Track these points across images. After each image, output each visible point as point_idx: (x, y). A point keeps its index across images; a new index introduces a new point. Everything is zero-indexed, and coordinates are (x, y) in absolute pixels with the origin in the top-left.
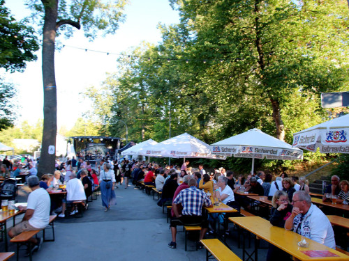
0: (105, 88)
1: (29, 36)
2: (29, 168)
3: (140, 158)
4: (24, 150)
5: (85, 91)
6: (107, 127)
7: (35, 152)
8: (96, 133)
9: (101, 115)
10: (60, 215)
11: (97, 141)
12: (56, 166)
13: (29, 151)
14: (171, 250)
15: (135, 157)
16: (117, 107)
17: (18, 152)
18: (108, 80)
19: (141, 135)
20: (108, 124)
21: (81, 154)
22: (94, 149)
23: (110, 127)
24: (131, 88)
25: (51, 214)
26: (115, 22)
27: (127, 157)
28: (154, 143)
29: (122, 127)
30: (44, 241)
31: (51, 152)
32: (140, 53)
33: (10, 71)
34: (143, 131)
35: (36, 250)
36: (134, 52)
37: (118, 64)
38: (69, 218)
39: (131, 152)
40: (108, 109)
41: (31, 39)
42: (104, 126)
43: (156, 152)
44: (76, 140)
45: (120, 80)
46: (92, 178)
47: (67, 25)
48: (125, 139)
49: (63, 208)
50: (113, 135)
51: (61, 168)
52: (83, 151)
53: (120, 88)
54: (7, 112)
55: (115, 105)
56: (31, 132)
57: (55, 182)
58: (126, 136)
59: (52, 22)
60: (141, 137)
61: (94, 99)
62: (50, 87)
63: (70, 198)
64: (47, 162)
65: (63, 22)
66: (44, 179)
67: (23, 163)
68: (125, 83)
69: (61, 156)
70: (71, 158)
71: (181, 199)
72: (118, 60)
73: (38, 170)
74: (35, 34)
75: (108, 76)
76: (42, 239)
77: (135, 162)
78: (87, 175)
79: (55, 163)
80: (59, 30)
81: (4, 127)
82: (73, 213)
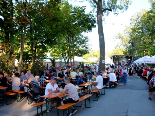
0: (125, 33)
1: (92, 18)
2: (95, 69)
3: (143, 64)
4: (93, 62)
5: (117, 35)
6: (127, 51)
7: (97, 63)
8: (122, 54)
9: (124, 46)
10: (107, 87)
11: (123, 57)
12: (106, 68)
13: (95, 62)
14: (149, 101)
15: (140, 64)
16: (132, 41)
17: (91, 63)
18: (127, 29)
19: (143, 53)
20: (128, 49)
21: (116, 63)
22: (122, 61)
23: (129, 51)
24: (137, 32)
25: (103, 85)
26: (127, 5)
27: (136, 64)
28: (149, 57)
29: (134, 50)
30: (101, 94)
31: (103, 63)
32: (141, 15)
33: (86, 32)
34: (144, 51)
35: (99, 96)
36: (138, 15)
37: (131, 21)
38: (110, 87)
39: (138, 62)
40: (127, 42)
41: (93, 19)
42: (126, 50)
43: (149, 61)
44: (114, 57)
45: (132, 29)
46: (119, 73)
47: (106, 11)
48: (136, 56)
49: (108, 84)
50: (130, 54)
51: (108, 69)
52: (117, 62)
53: (132, 32)
54: (86, 48)
55: (131, 40)
56: (95, 55)
57: (105, 74)
58: (136, 54)
59: (101, 11)
60: (144, 55)
61: (121, 38)
62: (101, 37)
63: (111, 80)
64: (102, 67)
65: (105, 10)
66: (101, 73)
67: (93, 67)
68: (134, 30)
69: (108, 64)
70: (112, 65)
71: (153, 81)
72: (131, 20)
73: (99, 70)
74: (94, 17)
75: (126, 28)
76: (101, 93)
77: (140, 66)
78: (117, 71)
79: (105, 67)
80: (104, 13)
81: (85, 54)
82: (112, 86)
